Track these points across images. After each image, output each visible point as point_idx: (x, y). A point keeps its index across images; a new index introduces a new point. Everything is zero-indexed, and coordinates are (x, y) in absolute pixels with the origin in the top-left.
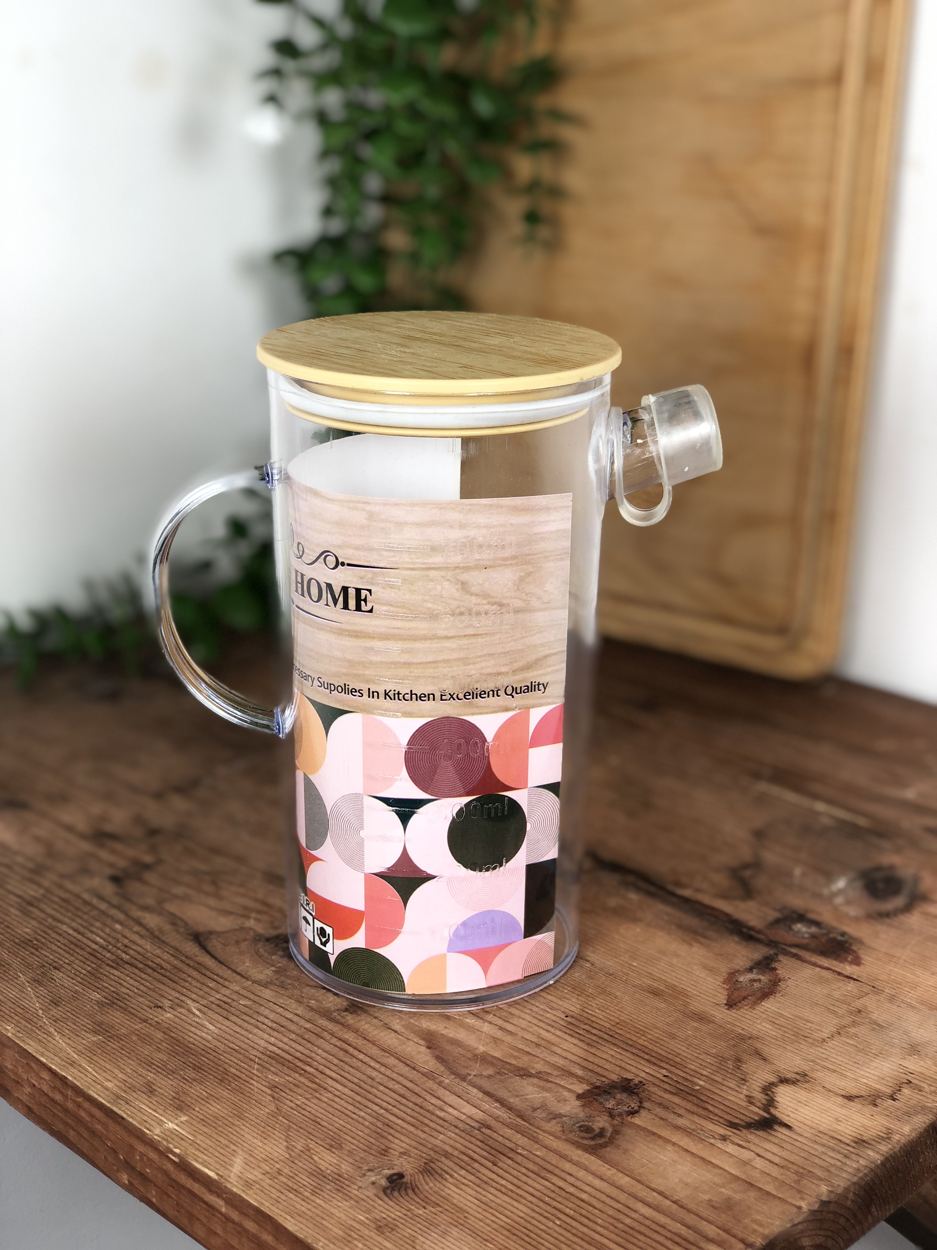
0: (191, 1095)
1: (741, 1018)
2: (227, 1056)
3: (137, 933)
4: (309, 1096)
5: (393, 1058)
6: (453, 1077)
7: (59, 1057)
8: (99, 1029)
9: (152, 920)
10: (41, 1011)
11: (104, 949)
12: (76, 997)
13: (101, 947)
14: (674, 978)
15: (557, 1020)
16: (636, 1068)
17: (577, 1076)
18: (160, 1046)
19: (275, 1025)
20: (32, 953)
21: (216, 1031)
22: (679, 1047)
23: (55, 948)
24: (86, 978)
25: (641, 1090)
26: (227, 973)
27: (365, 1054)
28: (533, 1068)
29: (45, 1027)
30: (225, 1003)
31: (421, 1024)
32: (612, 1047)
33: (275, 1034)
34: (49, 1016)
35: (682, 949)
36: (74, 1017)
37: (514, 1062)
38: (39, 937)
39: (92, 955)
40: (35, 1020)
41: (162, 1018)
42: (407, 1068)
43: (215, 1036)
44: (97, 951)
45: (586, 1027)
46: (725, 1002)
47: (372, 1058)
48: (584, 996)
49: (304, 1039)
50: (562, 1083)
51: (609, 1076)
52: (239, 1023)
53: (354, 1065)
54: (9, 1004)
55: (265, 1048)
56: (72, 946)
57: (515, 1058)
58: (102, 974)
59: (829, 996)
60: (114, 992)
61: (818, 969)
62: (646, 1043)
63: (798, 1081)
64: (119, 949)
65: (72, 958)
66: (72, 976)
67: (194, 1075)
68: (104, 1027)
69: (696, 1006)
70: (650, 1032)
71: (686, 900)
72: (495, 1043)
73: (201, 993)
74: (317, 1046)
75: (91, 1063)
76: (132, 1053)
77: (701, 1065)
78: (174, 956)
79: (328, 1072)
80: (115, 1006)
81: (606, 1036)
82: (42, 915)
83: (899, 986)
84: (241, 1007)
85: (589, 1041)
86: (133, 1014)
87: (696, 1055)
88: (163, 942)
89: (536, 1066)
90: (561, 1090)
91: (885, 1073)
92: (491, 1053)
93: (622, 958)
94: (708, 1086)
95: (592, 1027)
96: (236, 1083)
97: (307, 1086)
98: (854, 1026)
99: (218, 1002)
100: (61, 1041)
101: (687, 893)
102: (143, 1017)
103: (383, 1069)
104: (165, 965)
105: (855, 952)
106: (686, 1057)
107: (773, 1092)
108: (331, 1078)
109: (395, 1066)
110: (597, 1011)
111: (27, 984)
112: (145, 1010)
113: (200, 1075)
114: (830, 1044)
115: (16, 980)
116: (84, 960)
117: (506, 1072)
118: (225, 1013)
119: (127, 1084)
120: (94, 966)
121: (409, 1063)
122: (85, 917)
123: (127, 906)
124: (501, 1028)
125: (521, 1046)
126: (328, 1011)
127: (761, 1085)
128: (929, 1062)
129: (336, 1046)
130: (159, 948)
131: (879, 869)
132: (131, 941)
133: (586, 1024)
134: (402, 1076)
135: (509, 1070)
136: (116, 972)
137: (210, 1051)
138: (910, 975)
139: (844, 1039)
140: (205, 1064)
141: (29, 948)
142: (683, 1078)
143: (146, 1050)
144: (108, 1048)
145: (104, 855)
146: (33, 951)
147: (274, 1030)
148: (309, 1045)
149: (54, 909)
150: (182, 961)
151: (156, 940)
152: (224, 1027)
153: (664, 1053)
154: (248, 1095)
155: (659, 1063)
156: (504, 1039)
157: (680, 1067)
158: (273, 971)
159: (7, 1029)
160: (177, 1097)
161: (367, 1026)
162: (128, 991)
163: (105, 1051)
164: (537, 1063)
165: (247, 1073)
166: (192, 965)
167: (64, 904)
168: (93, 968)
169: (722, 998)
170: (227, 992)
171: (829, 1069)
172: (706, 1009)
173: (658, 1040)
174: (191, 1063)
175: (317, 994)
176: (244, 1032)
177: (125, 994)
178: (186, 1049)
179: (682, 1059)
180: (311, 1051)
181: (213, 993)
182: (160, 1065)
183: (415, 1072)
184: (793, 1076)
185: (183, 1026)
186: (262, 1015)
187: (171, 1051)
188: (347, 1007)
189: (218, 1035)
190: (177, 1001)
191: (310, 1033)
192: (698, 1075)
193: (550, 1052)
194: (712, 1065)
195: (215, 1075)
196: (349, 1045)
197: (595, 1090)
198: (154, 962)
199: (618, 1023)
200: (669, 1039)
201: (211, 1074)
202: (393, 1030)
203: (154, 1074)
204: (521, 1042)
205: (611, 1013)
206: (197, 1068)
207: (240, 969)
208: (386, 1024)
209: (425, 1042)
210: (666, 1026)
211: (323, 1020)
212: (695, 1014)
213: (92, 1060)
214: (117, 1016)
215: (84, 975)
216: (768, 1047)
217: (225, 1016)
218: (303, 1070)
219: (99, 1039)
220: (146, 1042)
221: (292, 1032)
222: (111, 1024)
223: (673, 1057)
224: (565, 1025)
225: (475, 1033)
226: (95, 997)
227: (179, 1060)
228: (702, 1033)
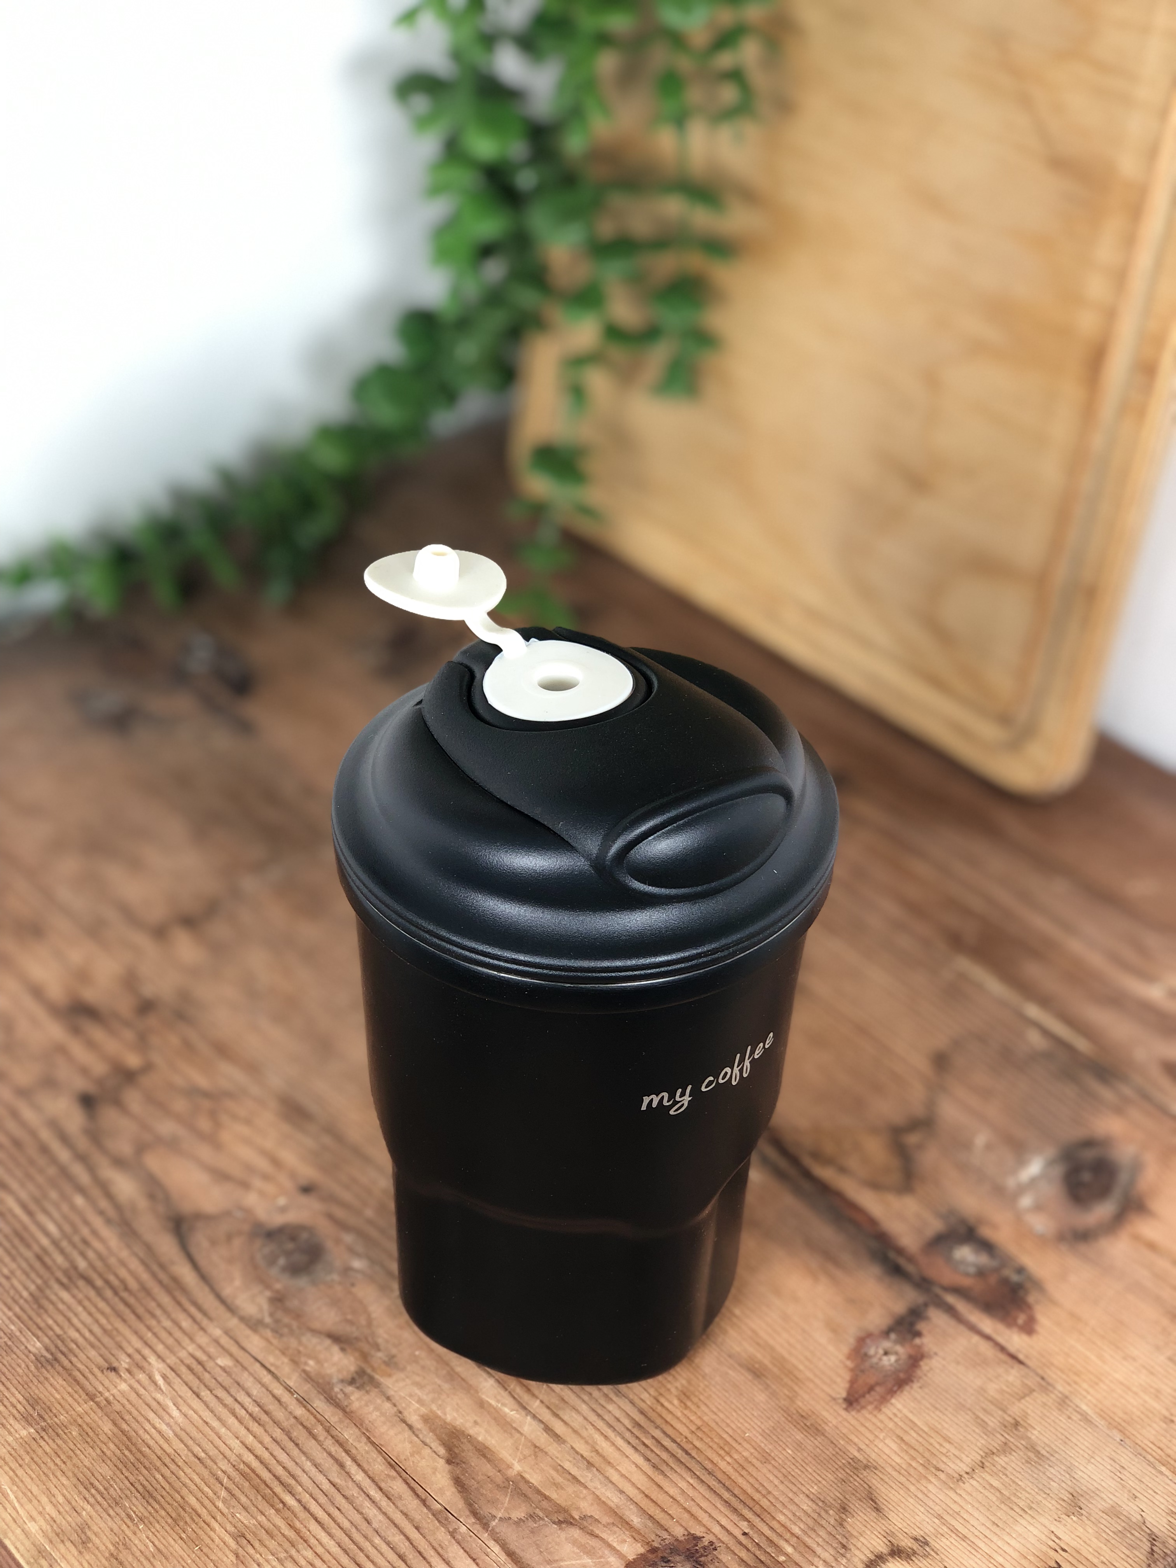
0: (135, 1549)
1: (861, 1428)
2: (189, 1471)
3: (101, 1213)
4: (282, 1555)
5: (400, 1480)
6: (472, 1520)
8: (32, 1412)
9: (124, 1188)
11: (57, 1247)
12: (9, 1347)
14: (786, 1344)
16: (710, 1516)
17: (632, 1527)
18: (105, 1450)
19: (257, 1409)
21: (180, 1419)
22: (772, 1478)
24: (26, 1307)
25: (710, 1557)
26: (209, 1301)
27: (365, 1472)
28: (578, 1508)
30: (200, 1363)
31: (445, 1414)
32: (684, 1474)
33: (255, 1427)
37: (554, 1496)
39: (40, 1259)
41: (115, 1391)
42: (416, 1502)
43: (178, 1430)
44: (46, 1252)
45: (657, 1434)
46: (845, 1395)
47: (373, 1481)
49: (291, 1439)
50: (611, 1539)
51: (671, 1529)
52: (211, 1405)
53: (348, 1493)
55: (239, 1456)
56: (16, 1241)
57: (557, 1485)
58: (46, 1297)
59: (982, 1390)
60: (58, 1336)
61: (976, 1339)
62: (729, 1470)
63: (914, 1553)
64: (74, 1246)
65: (13, 1266)
66: (9, 1301)
67: (142, 1509)
68: (39, 1408)
69: (805, 1400)
70: (737, 1446)
71: (824, 1189)
72: (536, 1456)
73: (170, 1341)
74: (304, 1453)
75: (14, 1483)
76: (70, 1464)
77: (794, 1515)
78: (144, 1264)
80: (57, 1365)
81: (680, 1454)
83: (1076, 1378)
84: (217, 1372)
85: (655, 1460)
86: (78, 1383)
87: (791, 1495)
88: (134, 1233)
89: (581, 1504)
90: (606, 1552)
91: (1029, 1546)
92: (527, 1476)
94: (797, 1557)
95: (665, 1433)
96: (194, 1526)
97: (283, 1535)
98: (1004, 1452)
99: (190, 1361)
101: (827, 1174)
102: (90, 1388)
103: (384, 1503)
104: (130, 1281)
105: (1029, 1307)
106: (777, 1499)
108: (316, 1519)
109: (400, 1497)
110: (676, 1402)
112: (96, 1377)
113: (150, 1508)
114: (967, 1486)
117: (541, 1514)
118: (195, 1383)
119: (55, 1527)
120: (39, 1281)
121: (420, 1491)
122: (40, 1179)
123: (95, 1155)
125: (567, 1465)
126: (329, 1383)
127: (865, 1559)
128: (1090, 1530)
129: (330, 1454)
130: (129, 1246)
131: (1089, 1143)
132: (92, 1231)
133: (657, 1427)
134: (408, 1517)
135: (545, 1510)
136: (65, 1295)
137: (167, 1461)
138: (1093, 1357)
139: (988, 1477)
140: (158, 1487)
142: (768, 1538)
143: (87, 1458)
144: (40, 1451)
145: (78, 1049)
147: (254, 1418)
148: (295, 1452)
150: (153, 1273)
151: (126, 1229)
152: (191, 1412)
153: (750, 1490)
154: (205, 1550)
155: (740, 1507)
156: (547, 1449)
157: (767, 1518)
158: (268, 1299)
160: (115, 1554)
161: (374, 1414)
162: (77, 1335)
163: (36, 1459)
164: (583, 1498)
165: (210, 1506)
166: (165, 1282)
167: (16, 1153)
168: (38, 1286)
169: (842, 1387)
170: (203, 1339)
171: (958, 1534)
172: (818, 1407)
173: (746, 1465)
174: (141, 1484)
175: (319, 1348)
176: (215, 1424)
177: (72, 1341)
178: (139, 1455)
179: (772, 1503)
180: (297, 1463)
181: (186, 1341)
182: (101, 1488)
183: (425, 1510)
184: (910, 1545)
185: (140, 1409)
186: (243, 1389)
187: (119, 1459)
188: (355, 1375)
189: (181, 1429)
190: (137, 1357)
191: (300, 1427)
192: (789, 1534)
193: (602, 1479)
194: (809, 1516)
195: (170, 1510)
196: (347, 1452)
197: (651, 1556)
198: (117, 1276)
199: (699, 1428)
200: (761, 1462)
201: (164, 1509)
202: (408, 1425)
203: (91, 1506)
204: (568, 1457)
205: (693, 1407)
206: (147, 1495)
207: (227, 1291)
208: (400, 1412)
209: (446, 1450)
210: (760, 1437)
211: (320, 1400)
212: (802, 1416)
213: (17, 1475)
214: (58, 1386)
215: (26, 1301)
216: (885, 1485)
217: (195, 1389)
218: (282, 1502)
219: (29, 1433)
220: (89, 1440)
221: (276, 1423)
222: (48, 1403)
223: (761, 1497)
224: (630, 1427)
225: (512, 1436)
226: (34, 1346)
227: (126, 1478)
228: (806, 1454)
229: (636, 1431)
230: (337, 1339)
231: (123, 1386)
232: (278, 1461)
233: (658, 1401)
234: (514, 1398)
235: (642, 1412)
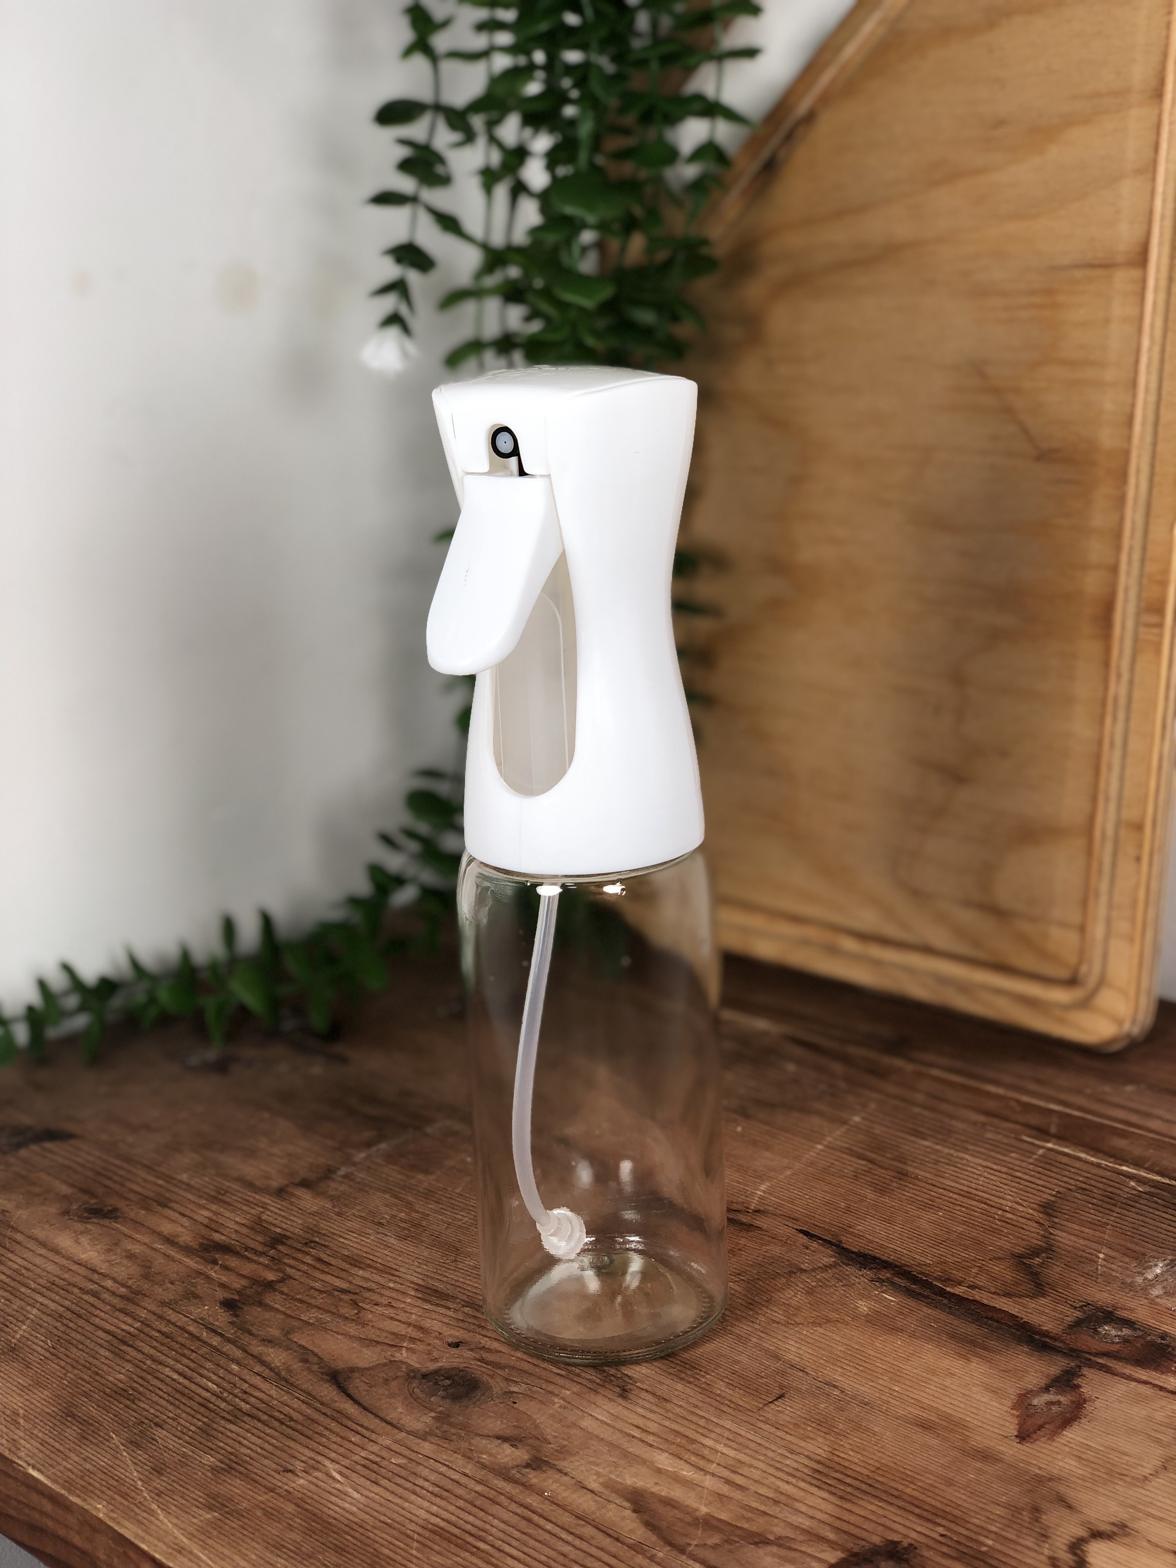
1: (1038, 1454)
2: (377, 1532)
3: (258, 1374)
5: (589, 1526)
6: (669, 1548)
7: (164, 1543)
8: (213, 1502)
9: (277, 1357)
10: (140, 1483)
11: (218, 1397)
12: (184, 1463)
13: (213, 1394)
14: (950, 1406)
15: (800, 1467)
16: (904, 1526)
17: (828, 1541)
18: (292, 1523)
19: (436, 1489)
20: (127, 1407)
21: (362, 1500)
22: (959, 1495)
23: (156, 1398)
24: (195, 1436)
25: (912, 1555)
26: (374, 1423)
27: (554, 1524)
28: (771, 1532)
29: (146, 1503)
30: (373, 1462)
31: (625, 1481)
32: (872, 1501)
33: (438, 1501)
34: (151, 1488)
35: (956, 1365)
36: (181, 1489)
37: (745, 1526)
38: (135, 1385)
39: (203, 1406)
40: (133, 1494)
41: (294, 1485)
42: (609, 1540)
43: (361, 1506)
44: (209, 1401)
45: (838, 1475)
46: (1016, 1433)
47: (563, 1528)
48: (833, 1434)
49: (475, 1506)
50: (809, 1551)
51: (868, 1539)
52: (391, 1489)
53: (541, 1538)
54: (100, 1475)
55: (426, 1520)
56: (178, 1396)
57: (748, 1520)
58: (216, 1430)
59: (1149, 1418)
60: (231, 1453)
61: (1134, 1384)
62: (915, 1493)
63: (1115, 1534)
64: (236, 1396)
65: (179, 1411)
66: (179, 1434)
67: (337, 1560)
68: (220, 1500)
69: (978, 1440)
70: (920, 1478)
71: (960, 1300)
72: (722, 1502)
73: (342, 1450)
74: (491, 1515)
75: (204, 1549)
76: (257, 1533)
77: (988, 1518)
78: (306, 1403)
79: (507, 1548)
80: (233, 1472)
81: (864, 1487)
82: (139, 1356)
84: (392, 1467)
85: (841, 1494)
86: (256, 1482)
87: (981, 1505)
88: (292, 1384)
89: (775, 1529)
90: (808, 1560)
92: (716, 1515)
93: (881, 1382)
94: (998, 1547)
95: (845, 1474)
99: (365, 1462)
100: (166, 1521)
101: (959, 1290)
102: (269, 1485)
103: (577, 1542)
104: (295, 1415)
106: (969, 1509)
107: (1083, 1551)
108: (512, 1557)
109: (593, 1538)
110: (851, 1453)
111: (122, 1447)
112: (272, 1477)
113: (344, 1559)
114: (1154, 1484)
115: (107, 1443)
116: (193, 1413)
117: (736, 1539)
118: (372, 1476)
120: (206, 1420)
121: (611, 1532)
122: (193, 1355)
123: (246, 1339)
124: (728, 1482)
125: (755, 1505)
126: (505, 1468)
127: (1066, 1542)
129: (516, 1514)
130: (287, 1392)
132: (251, 1385)
133: (837, 1471)
134: (602, 1549)
135: (739, 1536)
136: (233, 1427)
137: (355, 1526)
139: (1172, 1476)
140: (350, 1544)
141: (122, 1400)
142: (966, 1537)
143: (274, 1529)
144: (227, 1528)
145: (214, 1273)
146: (128, 1403)
147: (436, 1496)
148: (481, 1514)
149: (155, 1348)
150: (316, 1409)
151: (284, 1383)
152: (372, 1495)
153: (939, 1505)
155: (933, 1518)
156: (731, 1495)
157: (962, 1523)
158: (433, 1418)
159: (96, 1508)
161: (554, 1486)
162: (249, 1451)
163: (223, 1532)
164: (776, 1525)
165: (403, 1553)
166: (329, 1413)
167: (167, 1341)
168: (204, 1423)
169: (1012, 1428)
170: (375, 1448)
171: (1154, 1517)
172: (993, 1444)
173: (931, 1489)
174: (332, 1543)
175: (489, 1446)
176: (399, 1501)
177: (245, 1455)
178: (325, 1525)
179: (964, 1512)
180: (484, 1521)
181: (357, 1450)
182: (292, 1548)
183: (620, 1545)
184: (1108, 1528)
185: (321, 1495)
186: (420, 1477)
187: (306, 1528)
188: (529, 1461)
189: (364, 1505)
190: (312, 1462)
191: (483, 1498)
192: (986, 1532)
193: (791, 1511)
194: (1003, 1517)
195: (364, 1558)
196: (533, 1512)
197: (851, 1559)
198: (281, 1412)
199: (878, 1468)
200: (946, 1486)
201: (358, 1558)
202: (588, 1490)
203: (285, 1560)
204: (754, 1499)
205: (868, 1455)
206: (339, 1550)
207: (391, 1416)
208: (580, 1482)
209: (631, 1504)
210: (940, 1469)
211: (498, 1480)
212: (978, 1451)
213: (207, 1544)
214: (237, 1485)
215: (193, 1432)
216: (1074, 1490)
217: (373, 1479)
218: (475, 1547)
219: (214, 1516)
220: (274, 1518)
221: (460, 1497)
222: (229, 1496)
223: (952, 1509)
224: (810, 1474)
225: (694, 1489)
226: (208, 1461)
227: (317, 1540)
228: (988, 1476)
229: (817, 1475)
230: (505, 1439)
231: (302, 1481)
232: (466, 1522)
233: (834, 1454)
234: (691, 1464)
235: (819, 1462)
